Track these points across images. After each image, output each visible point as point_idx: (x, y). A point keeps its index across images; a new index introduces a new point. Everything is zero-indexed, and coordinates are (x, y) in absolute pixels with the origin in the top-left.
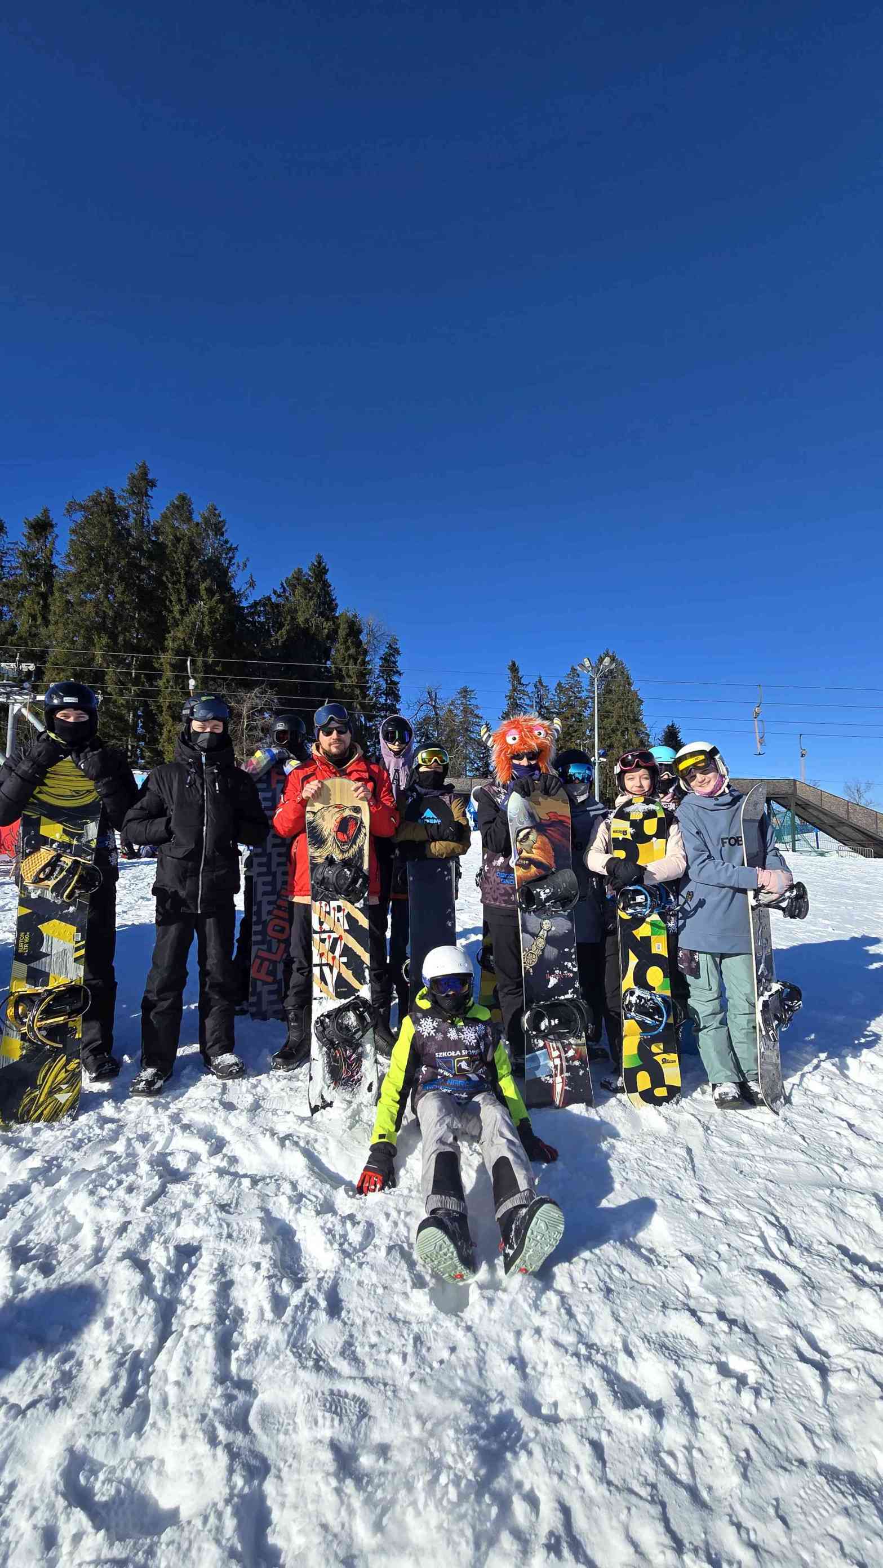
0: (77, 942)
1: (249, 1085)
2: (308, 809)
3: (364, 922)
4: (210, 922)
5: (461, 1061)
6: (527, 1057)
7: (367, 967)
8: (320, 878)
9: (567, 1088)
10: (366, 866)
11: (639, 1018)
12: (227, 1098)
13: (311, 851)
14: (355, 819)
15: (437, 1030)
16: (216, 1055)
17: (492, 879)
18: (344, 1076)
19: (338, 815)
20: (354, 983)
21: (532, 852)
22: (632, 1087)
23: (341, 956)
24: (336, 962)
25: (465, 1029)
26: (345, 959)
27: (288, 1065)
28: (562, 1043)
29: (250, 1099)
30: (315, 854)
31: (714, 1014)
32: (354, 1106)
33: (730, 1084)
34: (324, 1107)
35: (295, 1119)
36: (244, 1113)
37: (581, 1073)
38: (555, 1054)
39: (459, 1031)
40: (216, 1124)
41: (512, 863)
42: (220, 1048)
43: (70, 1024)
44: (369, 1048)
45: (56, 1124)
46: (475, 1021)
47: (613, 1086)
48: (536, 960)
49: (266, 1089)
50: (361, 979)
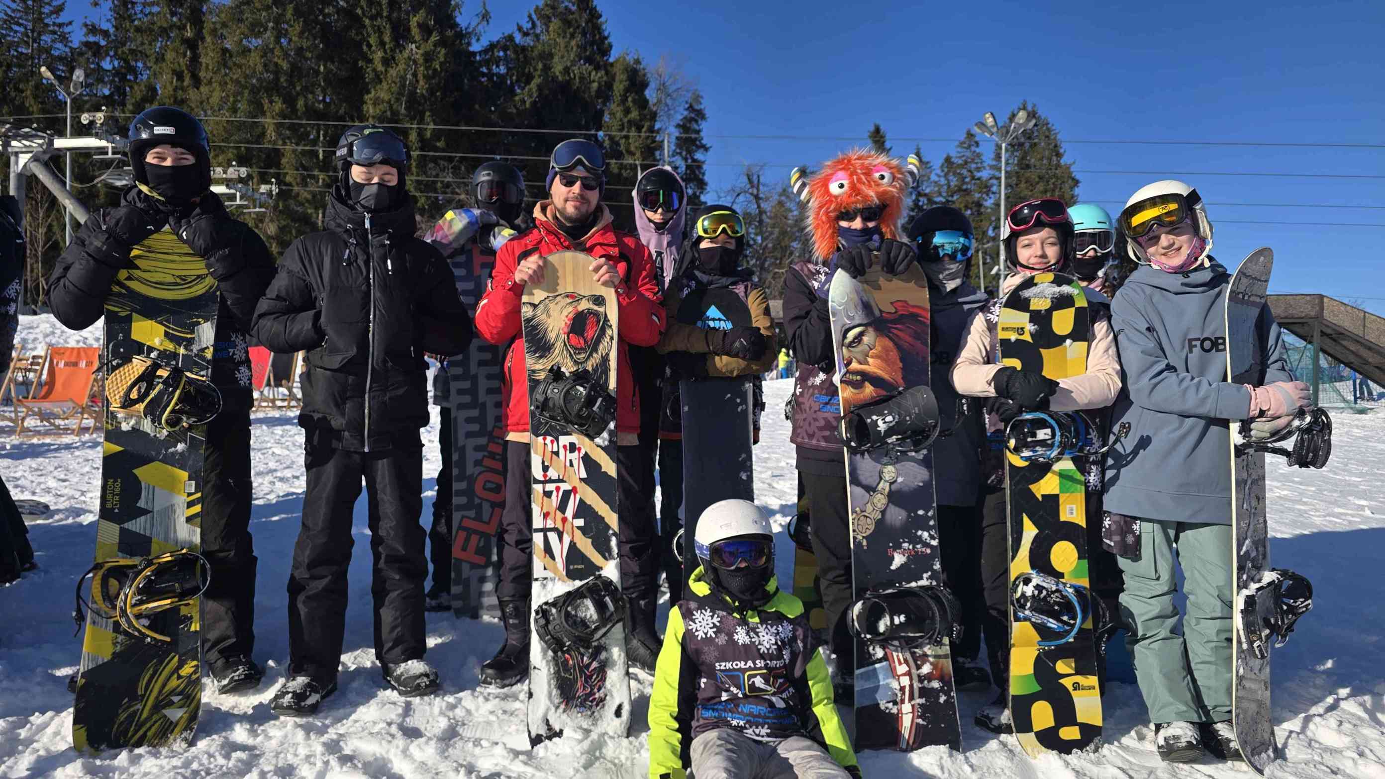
0: (189, 495)
1: (444, 705)
2: (525, 299)
3: (610, 467)
4: (383, 467)
5: (755, 676)
6: (857, 672)
7: (615, 534)
8: (541, 398)
9: (920, 721)
10: (612, 384)
11: (1038, 618)
12: (410, 722)
13: (530, 362)
14: (596, 314)
15: (719, 630)
16: (397, 663)
17: (806, 406)
18: (580, 693)
19: (570, 309)
20: (595, 557)
21: (867, 363)
22: (1023, 724)
23: (576, 516)
24: (568, 526)
25: (761, 629)
26: (580, 522)
27: (502, 679)
28: (913, 654)
29: (443, 723)
30: (538, 367)
31: (1162, 617)
32: (594, 736)
33: (1184, 724)
34: (550, 738)
35: (505, 753)
36: (433, 743)
37: (942, 699)
38: (902, 669)
39: (752, 630)
40: (391, 756)
41: (836, 379)
42: (403, 654)
43: (184, 611)
44: (617, 653)
45: (164, 750)
46: (780, 618)
47: (995, 723)
48: (872, 527)
49: (469, 712)
50: (605, 552)
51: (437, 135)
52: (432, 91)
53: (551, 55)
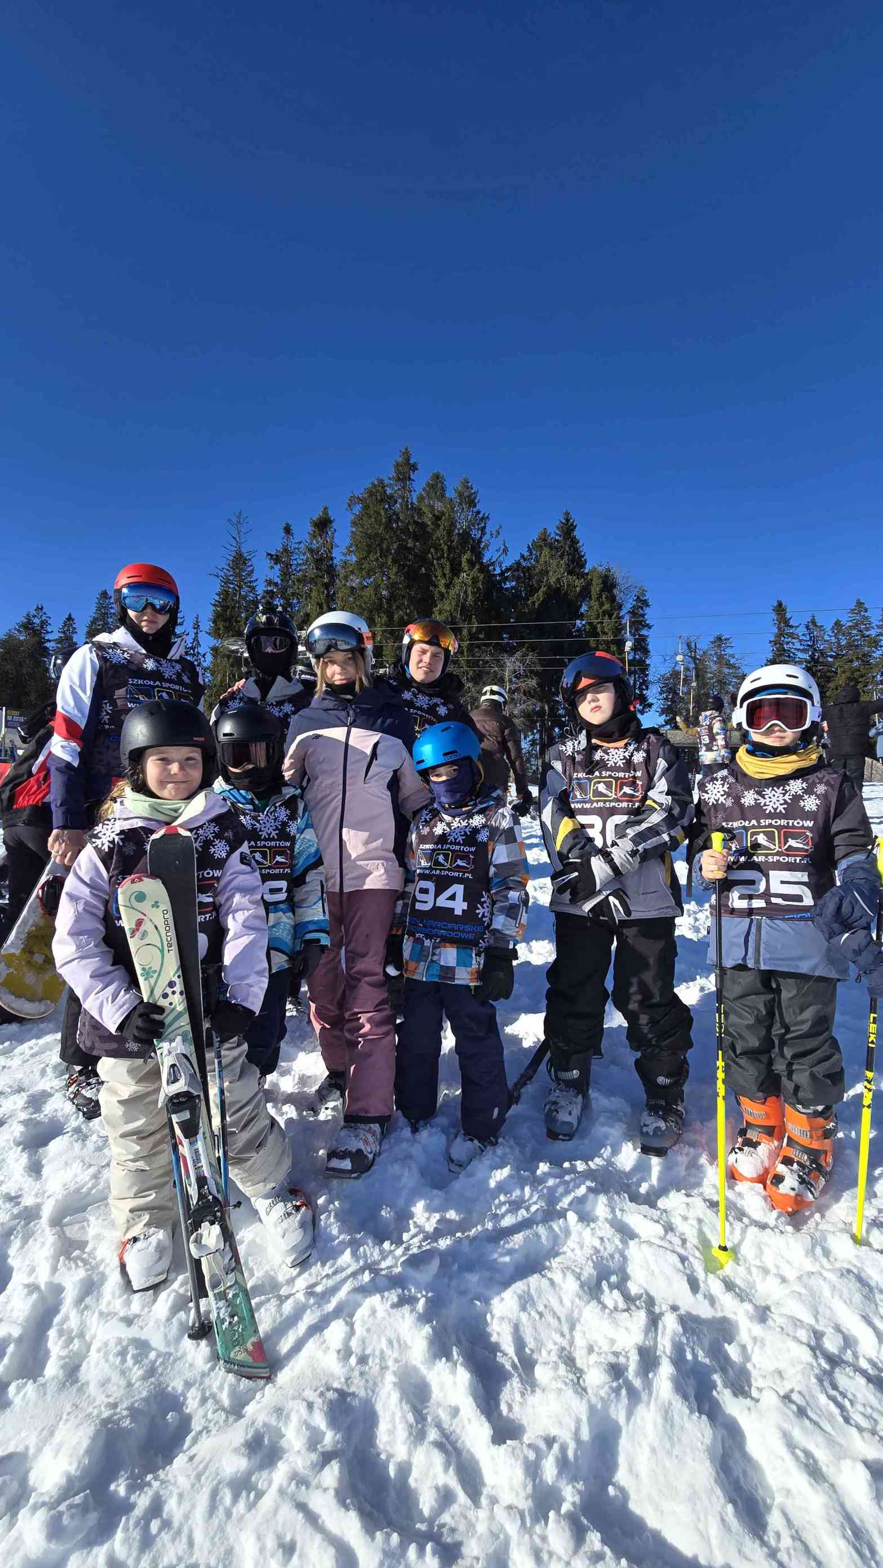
51: (480, 630)
52: (475, 602)
53: (547, 572)
